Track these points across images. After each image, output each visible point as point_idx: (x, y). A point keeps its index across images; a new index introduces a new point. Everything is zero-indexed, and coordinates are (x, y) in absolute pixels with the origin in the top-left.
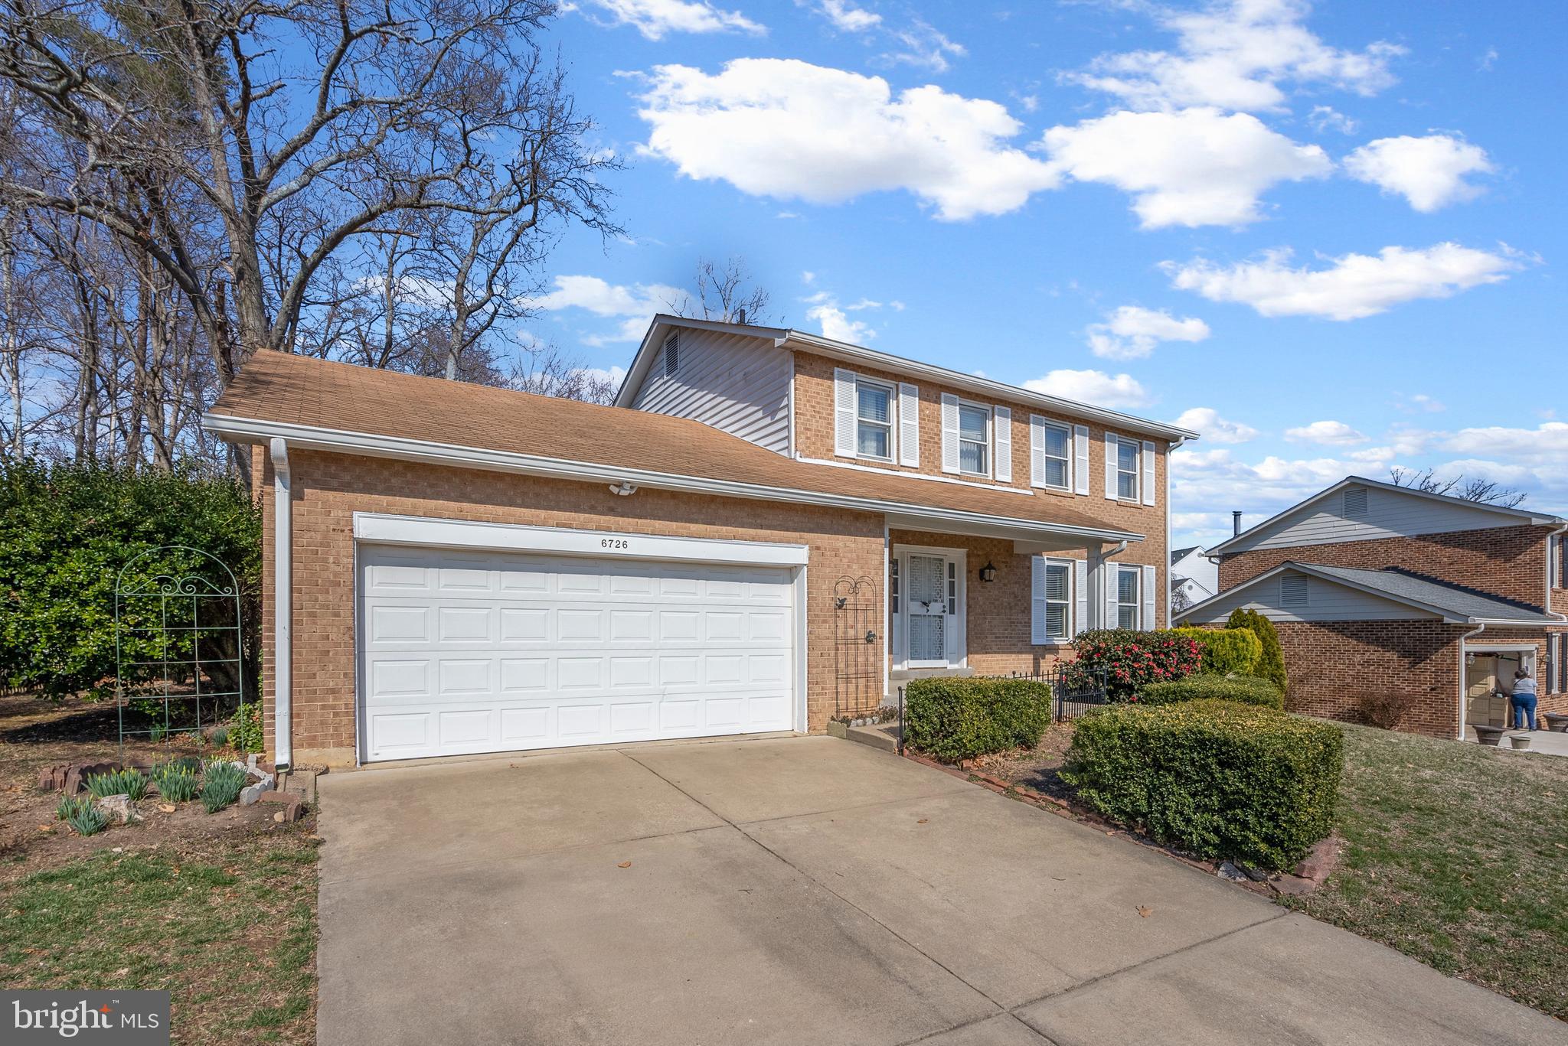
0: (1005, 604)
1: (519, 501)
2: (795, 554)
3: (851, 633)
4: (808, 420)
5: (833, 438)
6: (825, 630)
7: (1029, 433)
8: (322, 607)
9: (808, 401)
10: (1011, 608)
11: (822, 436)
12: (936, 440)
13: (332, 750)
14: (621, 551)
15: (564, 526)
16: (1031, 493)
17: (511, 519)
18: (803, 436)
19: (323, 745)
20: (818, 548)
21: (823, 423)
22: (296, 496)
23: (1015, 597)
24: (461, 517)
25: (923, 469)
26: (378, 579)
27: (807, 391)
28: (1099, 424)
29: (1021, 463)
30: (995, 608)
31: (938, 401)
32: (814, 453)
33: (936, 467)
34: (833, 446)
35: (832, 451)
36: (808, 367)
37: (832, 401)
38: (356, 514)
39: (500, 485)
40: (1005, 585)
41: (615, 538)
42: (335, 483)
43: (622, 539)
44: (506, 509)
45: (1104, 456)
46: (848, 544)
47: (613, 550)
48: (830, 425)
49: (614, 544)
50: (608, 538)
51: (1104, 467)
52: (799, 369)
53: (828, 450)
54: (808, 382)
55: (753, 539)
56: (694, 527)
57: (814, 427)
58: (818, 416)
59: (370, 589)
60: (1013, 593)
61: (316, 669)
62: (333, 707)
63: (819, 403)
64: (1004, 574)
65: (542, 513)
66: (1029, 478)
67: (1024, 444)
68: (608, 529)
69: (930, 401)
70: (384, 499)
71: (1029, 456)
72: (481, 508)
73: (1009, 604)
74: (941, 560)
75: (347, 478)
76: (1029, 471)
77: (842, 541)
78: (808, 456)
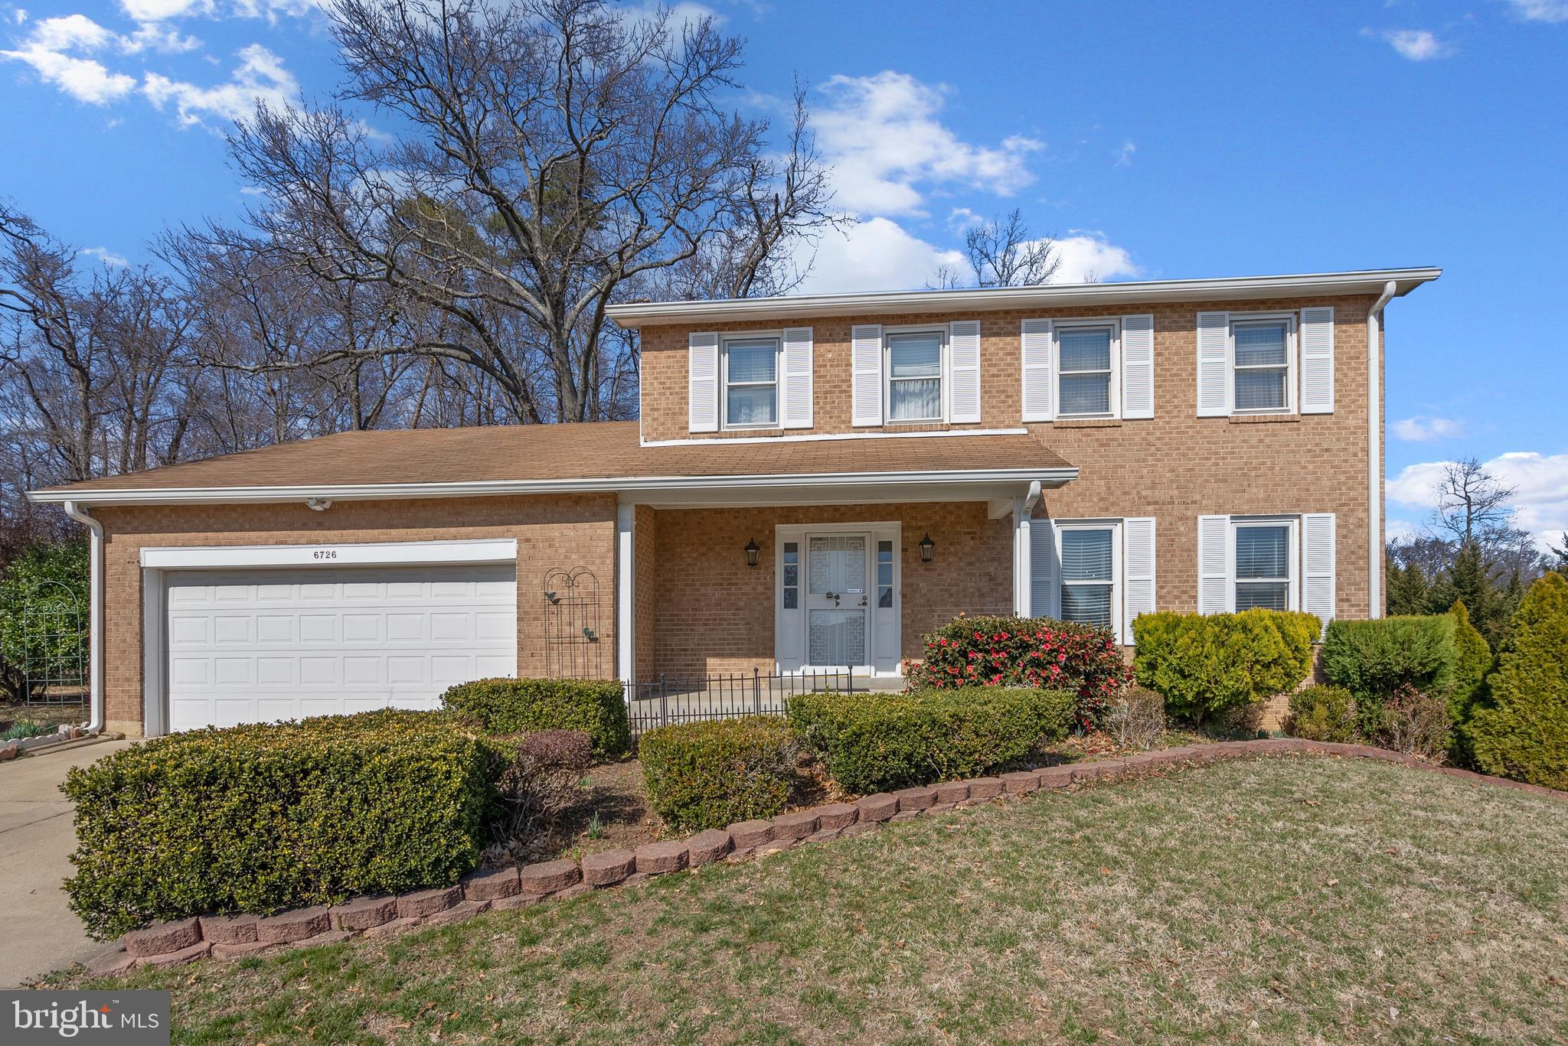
0: (971, 590)
1: (247, 526)
2: (501, 548)
3: (567, 630)
4: (655, 399)
5: (687, 414)
6: (537, 628)
7: (1019, 348)
8: (122, 618)
9: (656, 378)
10: (982, 595)
11: (674, 414)
12: (844, 387)
13: (127, 723)
14: (331, 560)
15: (281, 543)
16: (1024, 431)
17: (241, 542)
18: (649, 419)
19: (122, 719)
20: (528, 540)
21: (676, 398)
22: (105, 540)
23: (991, 580)
24: (206, 544)
25: (820, 428)
26: (179, 596)
27: (654, 368)
28: (1182, 305)
29: (1003, 391)
30: (951, 595)
31: (847, 338)
32: (662, 434)
33: (843, 422)
34: (687, 423)
35: (687, 428)
36: (656, 341)
37: (687, 372)
38: (142, 550)
39: (234, 515)
40: (970, 564)
41: (325, 550)
42: (129, 529)
43: (331, 550)
44: (238, 534)
45: (1194, 353)
46: (566, 532)
47: (323, 561)
48: (684, 399)
49: (325, 555)
50: (319, 550)
51: (1195, 369)
52: (647, 346)
53: (681, 428)
54: (656, 357)
55: (455, 538)
56: (394, 532)
57: (663, 406)
58: (668, 392)
59: (172, 605)
60: (989, 574)
61: (118, 663)
62: (128, 691)
63: (669, 378)
64: (968, 549)
65: (264, 534)
66: (1020, 411)
67: (1010, 365)
68: (317, 543)
69: (834, 341)
70: (158, 536)
71: (1019, 380)
72: (221, 535)
73: (979, 590)
74: (863, 538)
75: (136, 523)
76: (1019, 401)
77: (556, 530)
78: (655, 439)
